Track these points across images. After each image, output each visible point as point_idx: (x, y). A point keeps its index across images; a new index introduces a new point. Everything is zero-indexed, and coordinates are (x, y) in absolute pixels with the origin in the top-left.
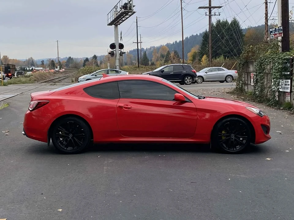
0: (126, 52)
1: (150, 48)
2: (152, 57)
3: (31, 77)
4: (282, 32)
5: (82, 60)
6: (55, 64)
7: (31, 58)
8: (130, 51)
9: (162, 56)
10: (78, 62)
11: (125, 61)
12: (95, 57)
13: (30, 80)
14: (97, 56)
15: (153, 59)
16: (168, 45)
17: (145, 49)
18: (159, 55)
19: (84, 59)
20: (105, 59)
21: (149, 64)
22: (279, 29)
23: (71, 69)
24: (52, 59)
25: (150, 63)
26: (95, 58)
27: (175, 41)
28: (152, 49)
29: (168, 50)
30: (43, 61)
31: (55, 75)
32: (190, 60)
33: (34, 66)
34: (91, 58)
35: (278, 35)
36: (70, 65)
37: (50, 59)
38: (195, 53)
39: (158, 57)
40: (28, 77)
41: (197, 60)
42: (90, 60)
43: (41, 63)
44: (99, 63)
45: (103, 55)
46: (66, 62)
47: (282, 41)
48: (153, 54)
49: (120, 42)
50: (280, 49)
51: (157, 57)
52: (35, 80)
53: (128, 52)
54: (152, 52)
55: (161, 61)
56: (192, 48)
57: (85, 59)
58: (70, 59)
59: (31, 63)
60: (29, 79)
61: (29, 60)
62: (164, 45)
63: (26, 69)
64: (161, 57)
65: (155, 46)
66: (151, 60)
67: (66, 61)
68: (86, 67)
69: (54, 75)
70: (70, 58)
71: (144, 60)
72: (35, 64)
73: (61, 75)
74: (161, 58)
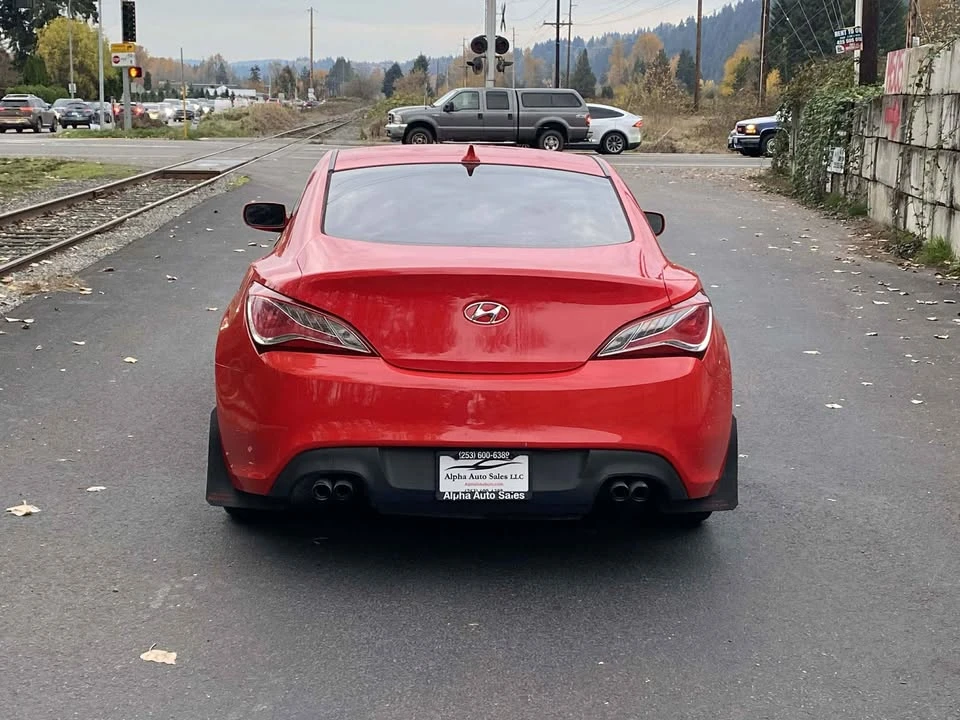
0: (523, 49)
1: (604, 40)
2: (609, 70)
3: (244, 119)
4: (861, 39)
5: (377, 72)
6: (294, 81)
7: (219, 55)
8: (536, 45)
9: (641, 67)
10: (368, 77)
11: (518, 78)
12: (422, 63)
13: (242, 128)
14: (427, 57)
15: (610, 75)
16: (662, 30)
17: (587, 40)
18: (629, 63)
19: (388, 69)
20: (452, 72)
21: (593, 92)
22: (855, 33)
23: (345, 100)
24: (284, 65)
25: (598, 89)
26: (423, 66)
27: (688, 19)
28: (610, 41)
29: (661, 46)
30: (257, 69)
31: (306, 115)
32: (728, 85)
33: (226, 83)
34: (408, 63)
35: (852, 47)
36: (343, 86)
37: (277, 63)
38: (746, 63)
39: (626, 70)
40: (236, 119)
41: (749, 86)
42: (405, 72)
43: (249, 75)
44: (435, 82)
45: (447, 56)
46: (327, 76)
47: (861, 61)
48: (610, 59)
49: (499, 33)
50: (857, 79)
51: (622, 71)
52: (256, 129)
53: (528, 49)
54: (608, 52)
55: (636, 82)
56: (741, 46)
57: (390, 66)
58: (341, 65)
59: (219, 73)
60: (238, 123)
61: (211, 63)
62: (652, 30)
63: (205, 91)
64: (635, 70)
65: (621, 33)
66: (604, 80)
67: (327, 71)
68: (398, 97)
69: (301, 115)
70: (341, 61)
71: (581, 80)
72: (231, 79)
73: (323, 119)
74: (635, 75)
